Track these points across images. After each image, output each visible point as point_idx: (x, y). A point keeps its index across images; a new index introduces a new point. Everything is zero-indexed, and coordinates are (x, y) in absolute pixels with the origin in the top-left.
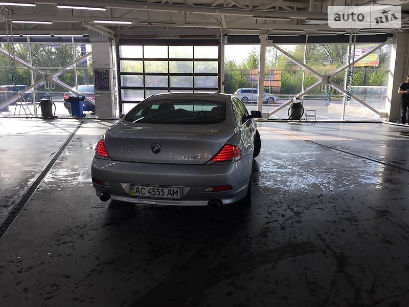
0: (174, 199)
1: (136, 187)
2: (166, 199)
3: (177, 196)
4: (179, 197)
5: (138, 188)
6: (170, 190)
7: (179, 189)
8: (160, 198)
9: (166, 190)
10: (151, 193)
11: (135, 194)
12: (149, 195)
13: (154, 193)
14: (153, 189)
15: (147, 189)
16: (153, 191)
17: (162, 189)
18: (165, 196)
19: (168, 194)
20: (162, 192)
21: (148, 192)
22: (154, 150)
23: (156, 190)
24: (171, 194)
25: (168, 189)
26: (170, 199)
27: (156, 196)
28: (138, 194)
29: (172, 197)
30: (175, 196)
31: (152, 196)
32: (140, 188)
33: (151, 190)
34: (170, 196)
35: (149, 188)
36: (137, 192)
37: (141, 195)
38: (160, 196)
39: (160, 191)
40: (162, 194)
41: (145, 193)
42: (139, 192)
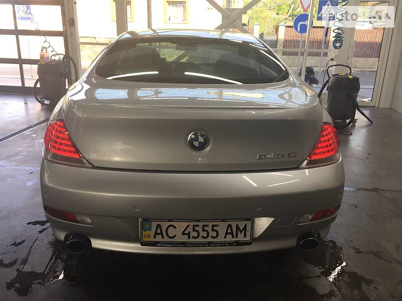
0: (238, 243)
1: (154, 225)
2: (223, 244)
3: (245, 236)
4: (248, 238)
5: (159, 226)
6: (230, 226)
7: (249, 223)
8: (209, 244)
9: (222, 227)
10: (189, 234)
11: (153, 240)
12: (185, 239)
13: (195, 234)
14: (195, 226)
15: (181, 226)
16: (194, 230)
17: (213, 226)
18: (221, 238)
19: (227, 233)
20: (213, 230)
21: (183, 233)
22: (196, 144)
23: (200, 229)
24: (232, 233)
25: (227, 224)
26: (231, 244)
27: (200, 240)
28: (159, 238)
29: (235, 239)
30: (241, 237)
31: (192, 240)
32: (165, 225)
33: (190, 229)
34: (229, 238)
35: (186, 224)
36: (156, 234)
37: (166, 239)
38: (210, 239)
39: (209, 229)
40: (214, 234)
41: (175, 236)
42: (161, 234)
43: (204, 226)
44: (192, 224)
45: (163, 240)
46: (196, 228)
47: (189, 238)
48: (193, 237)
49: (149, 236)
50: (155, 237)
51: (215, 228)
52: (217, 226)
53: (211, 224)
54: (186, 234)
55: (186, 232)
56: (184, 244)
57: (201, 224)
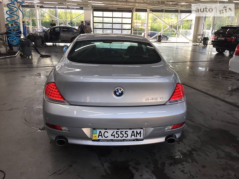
0: (137, 140)
1: (98, 131)
3: (140, 137)
4: (142, 137)
5: (100, 132)
6: (133, 132)
7: (142, 130)
8: (124, 140)
9: (130, 132)
11: (97, 138)
12: (112, 138)
13: (117, 136)
14: (117, 132)
15: (110, 132)
16: (117, 134)
18: (129, 138)
19: (132, 135)
20: (125, 134)
21: (112, 135)
22: (118, 94)
23: (119, 133)
24: (134, 135)
26: (134, 140)
27: (120, 138)
28: (100, 138)
29: (136, 138)
30: (138, 137)
31: (116, 138)
32: (103, 131)
33: (115, 133)
34: (133, 137)
35: (113, 131)
36: (99, 135)
37: (104, 138)
38: (124, 138)
39: (124, 133)
40: (126, 135)
41: (108, 137)
42: (101, 135)
43: (121, 132)
44: (115, 131)
45: (102, 138)
46: (118, 133)
47: (114, 137)
48: (116, 137)
49: (96, 137)
50: (98, 137)
51: (126, 133)
52: (127, 131)
53: (124, 131)
54: (113, 136)
55: (113, 135)
56: (112, 140)
57: (120, 131)
